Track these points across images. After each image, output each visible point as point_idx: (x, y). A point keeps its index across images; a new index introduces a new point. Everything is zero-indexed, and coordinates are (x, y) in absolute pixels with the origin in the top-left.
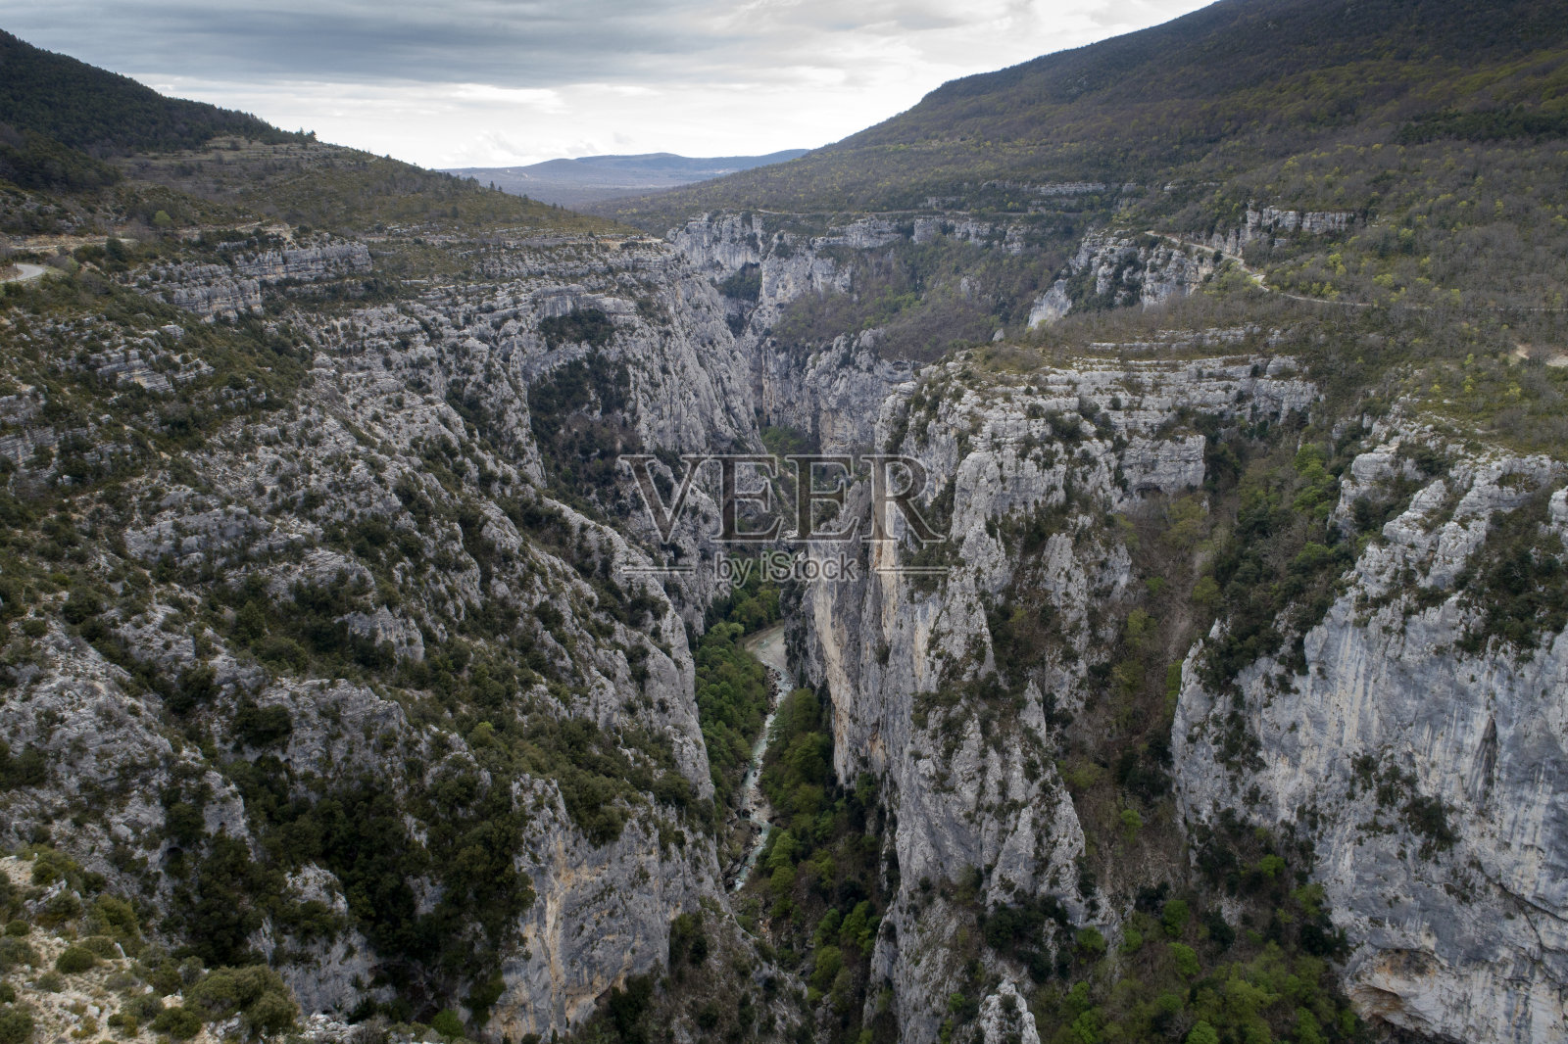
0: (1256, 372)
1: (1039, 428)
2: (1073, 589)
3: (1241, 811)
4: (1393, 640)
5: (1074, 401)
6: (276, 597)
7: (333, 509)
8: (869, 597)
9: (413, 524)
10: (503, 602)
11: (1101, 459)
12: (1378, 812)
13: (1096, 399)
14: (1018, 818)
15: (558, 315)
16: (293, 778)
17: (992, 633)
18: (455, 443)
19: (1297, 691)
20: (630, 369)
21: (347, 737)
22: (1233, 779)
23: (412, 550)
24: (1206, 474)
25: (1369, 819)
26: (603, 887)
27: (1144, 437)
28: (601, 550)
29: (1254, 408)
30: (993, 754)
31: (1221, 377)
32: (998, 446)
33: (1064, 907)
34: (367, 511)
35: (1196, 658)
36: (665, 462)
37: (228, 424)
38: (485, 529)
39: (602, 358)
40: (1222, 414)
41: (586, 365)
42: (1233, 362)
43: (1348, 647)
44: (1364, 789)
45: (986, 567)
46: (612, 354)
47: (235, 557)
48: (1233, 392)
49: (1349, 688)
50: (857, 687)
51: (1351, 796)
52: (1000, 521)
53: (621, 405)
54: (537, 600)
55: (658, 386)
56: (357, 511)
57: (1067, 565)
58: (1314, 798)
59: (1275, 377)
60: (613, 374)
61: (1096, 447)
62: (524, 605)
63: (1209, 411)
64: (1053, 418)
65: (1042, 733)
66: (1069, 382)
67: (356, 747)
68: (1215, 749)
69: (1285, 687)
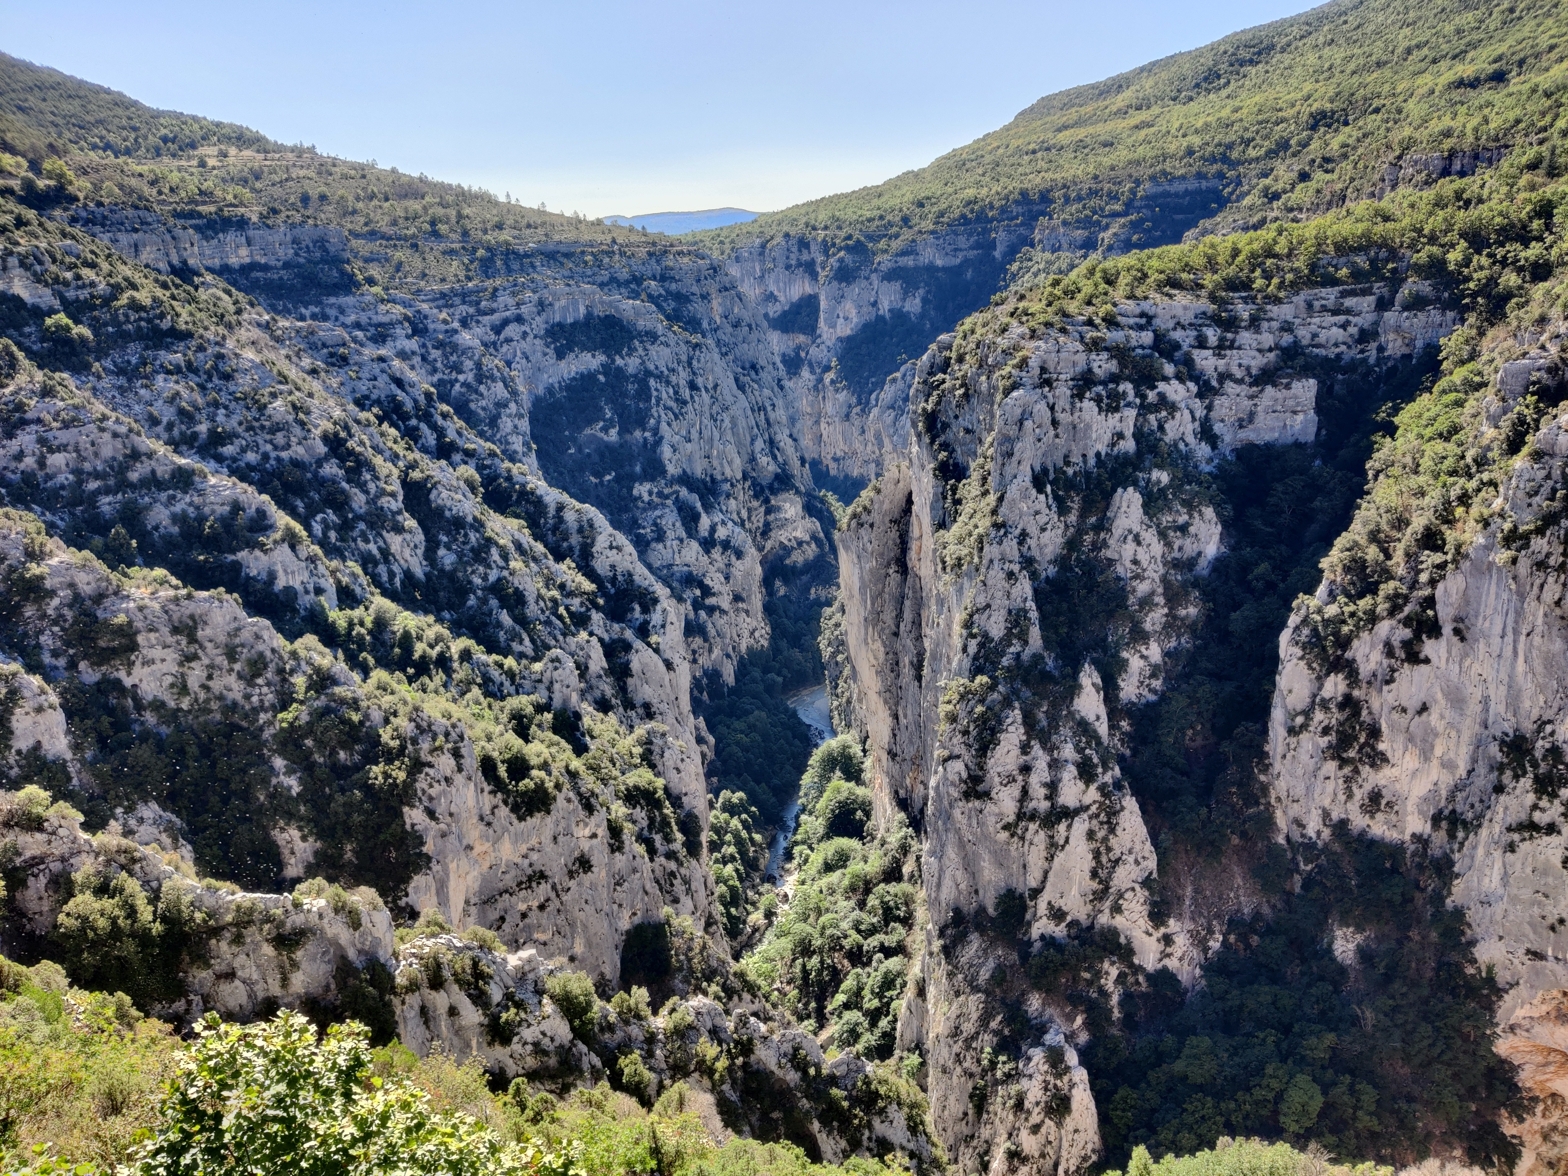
0: (1383, 305)
1: (1102, 365)
2: (1143, 556)
3: (1359, 821)
4: (1551, 580)
5: (1147, 337)
6: (156, 528)
7: (243, 450)
8: (907, 603)
9: (341, 473)
10: (451, 576)
11: (1182, 405)
12: (1535, 807)
13: (1177, 335)
14: (1069, 827)
15: (570, 320)
16: (139, 706)
17: (1039, 608)
18: (409, 406)
19: (1427, 661)
20: (652, 382)
21: (206, 661)
22: (1348, 780)
23: (340, 503)
24: (1319, 429)
25: (1523, 816)
26: (529, 871)
27: (1240, 382)
28: (580, 530)
29: (1381, 349)
30: (1037, 749)
31: (1335, 312)
32: (1048, 383)
33: (1129, 943)
34: (284, 455)
35: (1297, 628)
36: (691, 490)
37: (124, 348)
38: (434, 493)
39: (619, 370)
40: (1339, 356)
41: (602, 378)
42: (1353, 293)
43: (1492, 596)
44: (1516, 777)
45: (1033, 530)
46: (631, 364)
47: (111, 482)
48: (1352, 330)
49: (1495, 651)
50: (896, 717)
51: (1499, 789)
52: (1052, 476)
53: (641, 423)
54: (493, 576)
55: (685, 403)
56: (273, 454)
57: (1136, 528)
58: (1451, 798)
59: (1406, 308)
60: (632, 388)
61: (1175, 391)
62: (477, 581)
63: (1322, 352)
64: (1119, 353)
65: (1103, 729)
66: (1142, 315)
67: (216, 673)
68: (1324, 742)
69: (1414, 657)
